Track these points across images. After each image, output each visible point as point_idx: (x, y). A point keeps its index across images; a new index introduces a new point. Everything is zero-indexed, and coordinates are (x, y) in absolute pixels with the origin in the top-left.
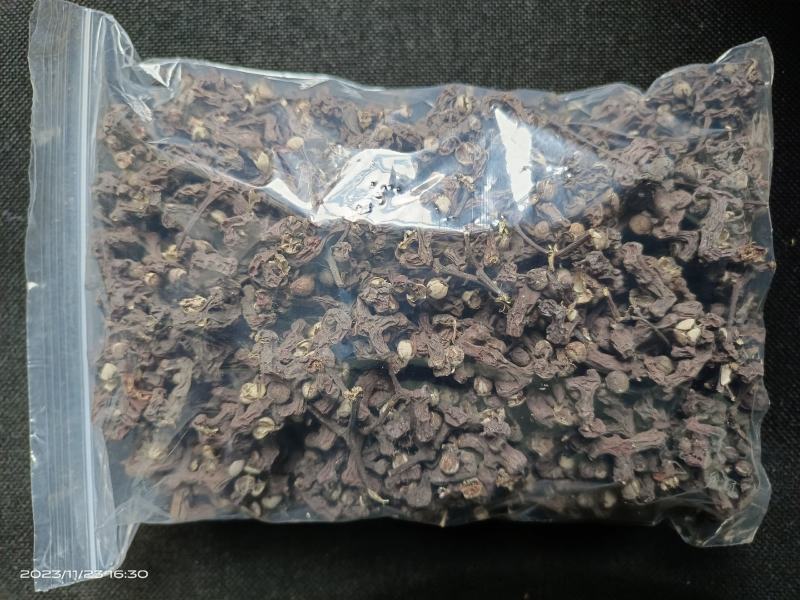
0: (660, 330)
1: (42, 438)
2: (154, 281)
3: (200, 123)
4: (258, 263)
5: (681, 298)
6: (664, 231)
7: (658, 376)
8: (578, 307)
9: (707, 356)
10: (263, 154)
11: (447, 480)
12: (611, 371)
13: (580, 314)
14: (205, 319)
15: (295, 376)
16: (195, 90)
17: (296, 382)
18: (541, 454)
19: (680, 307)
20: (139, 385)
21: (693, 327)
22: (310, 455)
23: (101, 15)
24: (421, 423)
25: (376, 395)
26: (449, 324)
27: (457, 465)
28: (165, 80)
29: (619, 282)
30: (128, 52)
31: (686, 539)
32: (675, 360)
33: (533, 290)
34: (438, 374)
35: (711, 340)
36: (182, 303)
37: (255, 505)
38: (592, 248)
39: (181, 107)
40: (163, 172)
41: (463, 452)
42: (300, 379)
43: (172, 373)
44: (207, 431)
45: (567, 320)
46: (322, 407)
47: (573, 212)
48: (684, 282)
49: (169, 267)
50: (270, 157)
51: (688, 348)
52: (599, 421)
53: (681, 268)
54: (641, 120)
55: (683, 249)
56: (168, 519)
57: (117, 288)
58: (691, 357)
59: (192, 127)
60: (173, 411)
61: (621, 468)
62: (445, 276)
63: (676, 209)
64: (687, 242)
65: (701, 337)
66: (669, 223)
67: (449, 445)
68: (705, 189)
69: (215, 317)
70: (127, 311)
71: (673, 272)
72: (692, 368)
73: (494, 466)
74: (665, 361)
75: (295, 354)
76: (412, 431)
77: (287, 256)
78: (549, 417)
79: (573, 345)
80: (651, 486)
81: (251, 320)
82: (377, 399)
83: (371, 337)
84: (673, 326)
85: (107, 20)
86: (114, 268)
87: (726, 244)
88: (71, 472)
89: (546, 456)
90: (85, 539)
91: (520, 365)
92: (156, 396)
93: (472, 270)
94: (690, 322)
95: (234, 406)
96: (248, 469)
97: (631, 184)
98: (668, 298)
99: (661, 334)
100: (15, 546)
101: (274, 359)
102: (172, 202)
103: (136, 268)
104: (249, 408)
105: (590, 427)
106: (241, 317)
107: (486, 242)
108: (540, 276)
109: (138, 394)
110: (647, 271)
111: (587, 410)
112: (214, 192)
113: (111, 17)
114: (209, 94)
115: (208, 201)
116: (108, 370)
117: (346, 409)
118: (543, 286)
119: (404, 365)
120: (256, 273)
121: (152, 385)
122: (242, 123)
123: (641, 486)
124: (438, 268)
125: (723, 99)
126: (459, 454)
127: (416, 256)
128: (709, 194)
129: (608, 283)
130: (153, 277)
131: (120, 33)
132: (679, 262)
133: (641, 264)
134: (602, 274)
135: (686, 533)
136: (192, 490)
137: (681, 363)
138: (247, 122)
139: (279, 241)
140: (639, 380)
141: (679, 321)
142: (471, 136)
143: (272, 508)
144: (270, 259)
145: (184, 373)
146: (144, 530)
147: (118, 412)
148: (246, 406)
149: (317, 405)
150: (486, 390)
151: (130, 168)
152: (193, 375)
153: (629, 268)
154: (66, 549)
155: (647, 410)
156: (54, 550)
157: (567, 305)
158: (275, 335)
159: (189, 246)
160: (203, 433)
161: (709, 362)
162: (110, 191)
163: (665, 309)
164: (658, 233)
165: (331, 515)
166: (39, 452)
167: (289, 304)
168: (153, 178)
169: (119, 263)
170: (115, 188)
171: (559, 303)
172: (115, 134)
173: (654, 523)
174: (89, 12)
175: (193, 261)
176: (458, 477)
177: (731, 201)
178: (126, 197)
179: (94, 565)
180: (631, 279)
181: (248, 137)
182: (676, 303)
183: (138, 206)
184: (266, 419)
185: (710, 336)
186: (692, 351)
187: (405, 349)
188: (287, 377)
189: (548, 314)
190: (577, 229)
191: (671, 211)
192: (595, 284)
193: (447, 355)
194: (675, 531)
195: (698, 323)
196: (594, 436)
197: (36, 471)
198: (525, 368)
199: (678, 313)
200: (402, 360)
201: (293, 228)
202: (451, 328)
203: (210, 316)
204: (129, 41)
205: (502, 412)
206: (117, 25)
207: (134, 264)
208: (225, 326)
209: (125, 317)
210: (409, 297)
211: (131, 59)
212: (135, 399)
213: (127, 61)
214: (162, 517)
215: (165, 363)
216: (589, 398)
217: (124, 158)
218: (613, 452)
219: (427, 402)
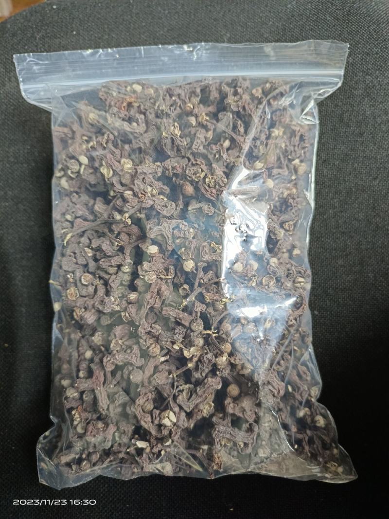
0: (169, 402)
1: (100, 56)
2: (188, 108)
3: (281, 134)
4: (199, 163)
5: (189, 415)
6: (229, 404)
7: (140, 401)
8: (181, 349)
9: (154, 432)
10: (262, 165)
11: (78, 279)
12: (144, 372)
13: (177, 351)
14: (167, 136)
15: (136, 186)
16: (299, 130)
17: (132, 186)
18: (93, 338)
19: (183, 414)
20: (130, 105)
21: (171, 421)
22: (92, 202)
23: (340, 79)
24: (111, 260)
25: (127, 236)
26: (169, 274)
27: (86, 283)
28: (306, 114)
29: (197, 375)
30: (320, 95)
31: (41, 438)
32: (151, 413)
33: (190, 323)
34: (139, 267)
35: (163, 433)
36: (176, 124)
37: (62, 173)
38: (216, 357)
39: (290, 123)
40: (250, 111)
41: (94, 287)
42: (134, 189)
43: (137, 122)
44: (104, 141)
45: (173, 343)
46: (119, 202)
47: (237, 345)
48: (199, 417)
49: (196, 117)
50: (261, 169)
51: (158, 419)
52: (113, 367)
53: (207, 417)
54: (298, 392)
55: (220, 418)
56: (54, 126)
57: (184, 90)
58: (152, 422)
59: (278, 129)
60: (116, 123)
61: (85, 383)
62: (197, 270)
63: (243, 410)
64: (224, 420)
65: (165, 426)
66: (234, 406)
67: (98, 280)
68: (256, 429)
69: (169, 142)
70: (171, 96)
71: (205, 411)
72: (146, 423)
73: (86, 305)
74: (150, 406)
75: (148, 187)
76: (106, 256)
77: (205, 178)
78: (115, 336)
79: (158, 346)
80: (74, 404)
81: (167, 162)
82: (124, 237)
83: (160, 227)
84: (171, 410)
85: (338, 83)
86: (195, 88)
87: (223, 443)
88: (80, 72)
89: (93, 341)
90: (42, 81)
91: (146, 317)
92: (123, 113)
93: (200, 285)
94: (174, 420)
95: (119, 156)
96: (83, 167)
97: (256, 379)
98: (189, 407)
99: (166, 402)
100: (39, 47)
101: (145, 173)
102: (233, 118)
103: (196, 100)
104: (118, 163)
105: (110, 360)
106: (169, 157)
107: (217, 293)
108: (199, 326)
109: (125, 104)
110: (204, 392)
111: (120, 359)
112: (239, 139)
113: (340, 85)
114: (297, 138)
115: (234, 136)
116: (138, 88)
117: (118, 217)
118: (193, 328)
119: (144, 249)
120: (194, 162)
121: (130, 110)
122: (282, 157)
123: (73, 398)
124: (201, 265)
125: (315, 446)
126: (93, 285)
127: (207, 251)
128: (254, 431)
129: (197, 368)
130: (191, 108)
131: (331, 91)
132: (212, 416)
133: (208, 388)
134: (201, 362)
135: (45, 438)
136: (70, 138)
137: (149, 415)
138: (282, 159)
139: (212, 174)
140: (138, 390)
141: (174, 413)
142: (280, 284)
143: (61, 182)
144: (202, 169)
145: (138, 128)
146: (48, 113)
147: (115, 94)
148: (119, 162)
149: (120, 200)
150: (131, 298)
151: (252, 95)
152: (136, 133)
153: (206, 381)
154: (37, 71)
155: (120, 398)
156: (37, 64)
157: (182, 343)
158: (159, 174)
159: (209, 127)
160: (103, 138)
161: (150, 433)
162: (239, 84)
163: (182, 404)
164: (228, 401)
165: (56, 215)
166: (92, 55)
167: (178, 183)
168: (247, 107)
169: (198, 91)
170: (240, 87)
171: (184, 338)
172: (272, 86)
173: (51, 417)
174: (342, 72)
175: (200, 129)
176: (79, 284)
177: (250, 445)
178: (236, 93)
179: (27, 87)
180: (199, 383)
181: (272, 158)
182: (186, 412)
183: (231, 100)
184: (111, 172)
185: (165, 432)
186: (156, 422)
187: (153, 249)
188: (136, 182)
189: (176, 331)
190: (227, 347)
191: (242, 408)
192: (195, 359)
193: (149, 273)
194: (45, 432)
195: (175, 424)
196: (104, 364)
197: (81, 54)
198: (144, 320)
199: (179, 413)
200: (147, 248)
201: (220, 182)
202: (167, 275)
203: (169, 138)
204: (327, 95)
205: (118, 308)
206: (336, 88)
207: (198, 99)
208: (164, 147)
209: (168, 95)
210: (183, 249)
211: (316, 96)
212: (122, 103)
213: (315, 94)
214: (55, 123)
215: (142, 116)
216: (127, 359)
217: (257, 93)
218: (94, 377)
219: (123, 263)
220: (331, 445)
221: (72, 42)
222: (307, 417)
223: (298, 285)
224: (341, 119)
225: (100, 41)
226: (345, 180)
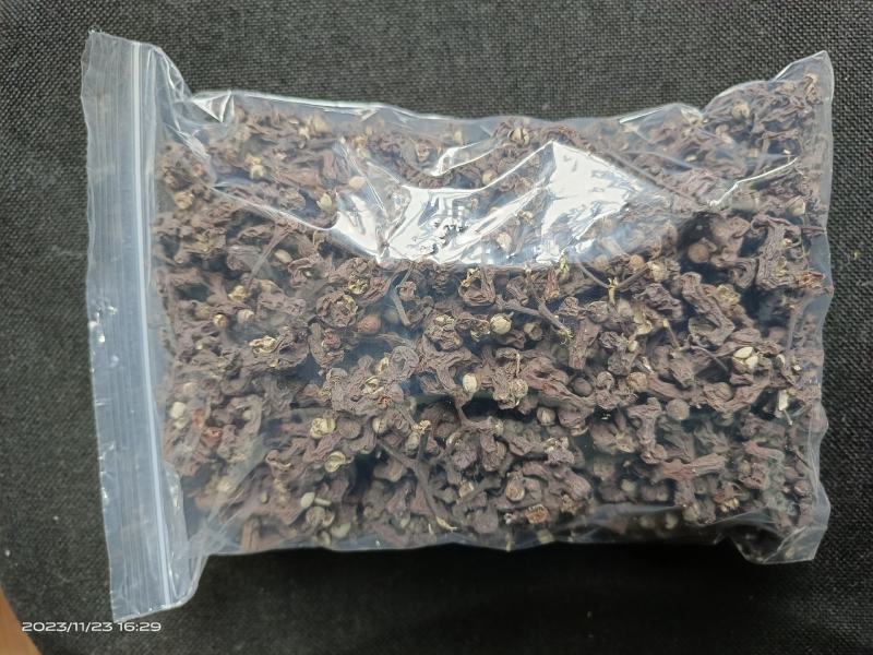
0: (719, 358)
1: (112, 474)
2: (224, 322)
3: (257, 160)
4: (326, 305)
5: (739, 325)
6: (722, 260)
7: (717, 403)
8: (638, 338)
9: (765, 382)
10: (325, 195)
11: (513, 507)
12: (672, 399)
13: (640, 345)
14: (277, 360)
15: (367, 412)
16: (250, 127)
17: (367, 418)
18: (603, 479)
19: (738, 335)
20: (211, 423)
21: (751, 355)
22: (377, 484)
23: (149, 48)
24: (488, 453)
25: (442, 426)
26: (512, 357)
27: (523, 493)
28: (218, 114)
29: (678, 313)
30: (178, 86)
31: (747, 557)
32: (734, 387)
33: (596, 323)
34: (503, 407)
35: (769, 368)
36: (252, 344)
37: (324, 534)
38: (652, 281)
39: (237, 144)
40: (227, 215)
41: (528, 480)
42: (371, 415)
43: (242, 411)
44: (280, 466)
45: (628, 351)
46: (392, 441)
47: (632, 245)
48: (742, 310)
49: (238, 309)
50: (333, 198)
51: (746, 376)
52: (661, 447)
53: (739, 296)
54: (699, 145)
55: (741, 275)
56: (238, 549)
57: (185, 329)
58: (749, 384)
59: (250, 165)
60: (245, 449)
61: (682, 491)
62: (508, 311)
63: (734, 237)
64: (745, 269)
65: (759, 365)
66: (727, 252)
67: (514, 473)
68: (763, 218)
69: (286, 358)
70: (195, 352)
71: (731, 299)
72: (751, 394)
73: (559, 493)
74: (723, 388)
75: (365, 391)
76: (478, 461)
77: (354, 296)
78: (612, 445)
79: (634, 375)
80: (711, 508)
81: (319, 358)
82: (443, 431)
83: (439, 373)
84: (732, 354)
85: (156, 53)
86: (180, 310)
87: (784, 272)
88: (142, 506)
89: (609, 480)
90: (158, 570)
91: (580, 395)
92: (228, 434)
93: (533, 304)
94: (749, 350)
95: (304, 441)
96: (319, 501)
97: (690, 216)
98: (727, 328)
99: (719, 361)
100: (83, 578)
101: (345, 397)
102: (236, 243)
103: (202, 309)
104: (321, 443)
105: (652, 453)
106: (310, 355)
107: (546, 278)
108: (601, 308)
109: (209, 431)
110: (706, 301)
111: (648, 437)
112: (279, 234)
113: (159, 50)
114: (264, 130)
115: (273, 244)
116: (178, 409)
117: (414, 441)
118: (603, 318)
119: (470, 398)
120: (324, 313)
121: (222, 422)
122: (299, 160)
123: (701, 508)
124: (501, 304)
125: (781, 120)
126: (524, 482)
127: (478, 293)
128: (767, 222)
129: (667, 313)
130: (221, 319)
131: (169, 66)
132: (737, 289)
133: (700, 295)
134: (660, 306)
135: (747, 551)
136: (261, 522)
137: (739, 389)
138: (305, 159)
139: (346, 282)
140: (699, 407)
141: (737, 349)
142: (529, 171)
143: (340, 536)
144: (339, 300)
145: (254, 410)
146: (213, 559)
147: (189, 449)
148: (317, 442)
149: (387, 439)
150: (549, 420)
151: (190, 208)
152: (263, 412)
153: (688, 299)
154: (140, 581)
155: (707, 435)
156: (129, 582)
157: (627, 337)
158: (344, 373)
159: (255, 287)
160: (276, 468)
161: (768, 387)
162: (173, 232)
163: (723, 337)
164: (716, 262)
165: (401, 543)
166: (109, 489)
167: (357, 342)
168: (217, 220)
169: (185, 304)
170: (178, 230)
171: (619, 334)
172: (174, 174)
173: (715, 542)
174: (137, 45)
175: (260, 302)
176: (523, 504)
177: (788, 228)
178: (189, 239)
179: (167, 598)
180: (690, 309)
181: (308, 175)
182: (735, 331)
183: (202, 247)
184: (337, 453)
185: (768, 363)
186: (750, 378)
187: (471, 382)
188: (359, 413)
189: (609, 346)
190: (636, 260)
191: (729, 241)
192: (655, 315)
193: (511, 388)
194: (737, 550)
195: (756, 351)
196: (655, 462)
197: (108, 507)
198: (586, 399)
199: (736, 341)
200: (467, 394)
201: (360, 269)
202: (515, 360)
203: (281, 356)
204: (178, 75)
205: (566, 441)
206: (165, 57)
207: (200, 304)
208: (295, 365)
209: (194, 358)
210: (473, 333)
211: (181, 93)
212: (206, 436)
213: (178, 96)
214: (233, 548)
215: (235, 401)
216: (650, 426)
217: (184, 199)
218: (675, 477)
219: (492, 433)
220: (777, 93)
221: (73, 521)
222: (732, 131)
223: (527, 138)
224: (207, 48)
225: (70, 474)
226: (317, 47)
